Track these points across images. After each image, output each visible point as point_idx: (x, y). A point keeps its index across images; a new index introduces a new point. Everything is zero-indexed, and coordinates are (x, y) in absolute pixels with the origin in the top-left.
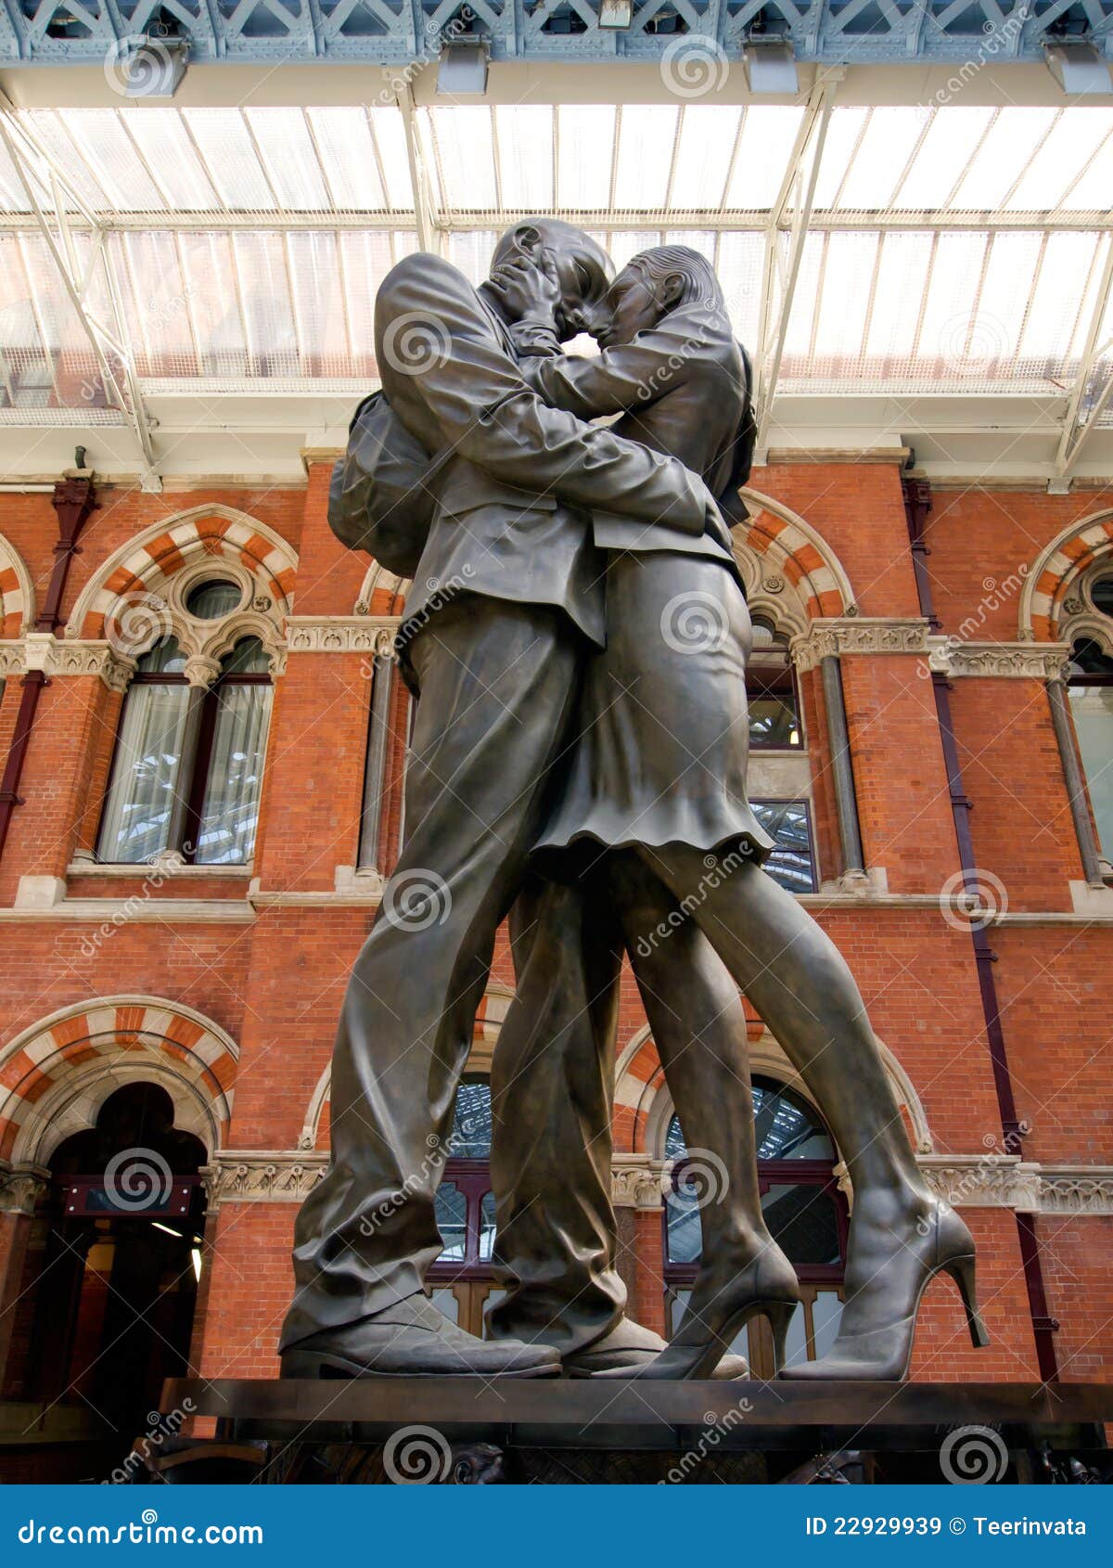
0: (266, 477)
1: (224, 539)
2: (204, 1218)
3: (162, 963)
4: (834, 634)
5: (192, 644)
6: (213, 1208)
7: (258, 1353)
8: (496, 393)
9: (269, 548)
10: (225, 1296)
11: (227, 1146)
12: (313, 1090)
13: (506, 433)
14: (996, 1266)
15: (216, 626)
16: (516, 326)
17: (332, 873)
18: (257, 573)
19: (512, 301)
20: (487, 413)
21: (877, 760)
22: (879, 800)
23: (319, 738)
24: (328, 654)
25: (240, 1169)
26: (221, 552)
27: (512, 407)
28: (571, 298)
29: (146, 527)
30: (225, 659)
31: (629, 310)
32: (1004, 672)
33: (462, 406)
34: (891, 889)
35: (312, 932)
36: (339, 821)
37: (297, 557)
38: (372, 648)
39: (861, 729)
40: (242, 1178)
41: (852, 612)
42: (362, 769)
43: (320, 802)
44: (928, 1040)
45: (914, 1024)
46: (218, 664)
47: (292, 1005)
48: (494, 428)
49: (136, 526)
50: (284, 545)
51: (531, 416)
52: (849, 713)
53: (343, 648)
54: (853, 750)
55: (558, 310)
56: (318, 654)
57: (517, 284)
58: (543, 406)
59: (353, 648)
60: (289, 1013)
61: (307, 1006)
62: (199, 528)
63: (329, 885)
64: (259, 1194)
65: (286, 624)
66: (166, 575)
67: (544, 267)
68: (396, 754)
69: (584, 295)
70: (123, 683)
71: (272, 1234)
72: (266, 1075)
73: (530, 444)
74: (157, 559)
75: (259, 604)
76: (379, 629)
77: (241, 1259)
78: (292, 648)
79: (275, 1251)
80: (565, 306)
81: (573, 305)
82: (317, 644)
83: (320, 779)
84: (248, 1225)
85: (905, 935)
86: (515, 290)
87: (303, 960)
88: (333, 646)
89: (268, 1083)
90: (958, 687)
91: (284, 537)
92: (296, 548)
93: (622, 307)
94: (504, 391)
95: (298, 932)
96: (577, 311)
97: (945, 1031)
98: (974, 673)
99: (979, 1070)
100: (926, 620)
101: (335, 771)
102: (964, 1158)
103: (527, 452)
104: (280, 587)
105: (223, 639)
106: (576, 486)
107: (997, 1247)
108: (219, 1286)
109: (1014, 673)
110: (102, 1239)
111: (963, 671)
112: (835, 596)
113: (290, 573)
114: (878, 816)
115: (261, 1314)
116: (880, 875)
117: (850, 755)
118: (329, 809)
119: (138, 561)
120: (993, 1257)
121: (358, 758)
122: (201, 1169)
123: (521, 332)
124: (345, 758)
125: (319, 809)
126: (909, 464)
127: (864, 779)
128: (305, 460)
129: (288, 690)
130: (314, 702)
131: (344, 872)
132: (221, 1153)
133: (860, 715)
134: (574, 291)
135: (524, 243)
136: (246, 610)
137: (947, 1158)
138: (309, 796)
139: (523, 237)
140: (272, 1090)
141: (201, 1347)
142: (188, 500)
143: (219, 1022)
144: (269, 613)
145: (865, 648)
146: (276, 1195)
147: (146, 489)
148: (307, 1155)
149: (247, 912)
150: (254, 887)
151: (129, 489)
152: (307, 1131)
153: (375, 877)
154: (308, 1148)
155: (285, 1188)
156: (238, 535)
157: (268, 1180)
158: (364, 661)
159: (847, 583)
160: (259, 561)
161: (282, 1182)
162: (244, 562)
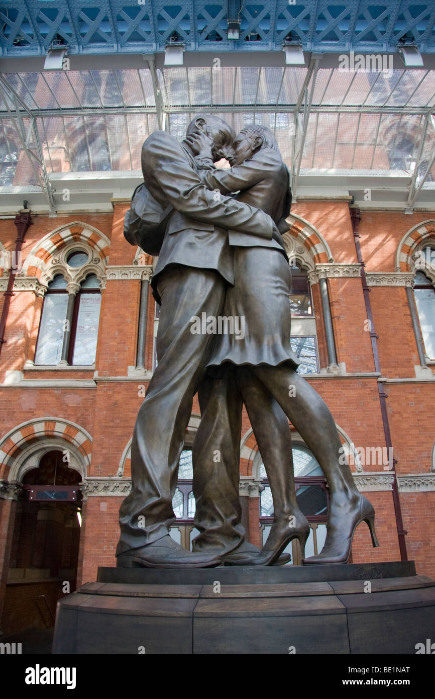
0: (97, 210)
1: (81, 235)
2: (82, 502)
4: (325, 270)
5: (69, 277)
6: (85, 498)
7: (105, 551)
8: (190, 186)
9: (99, 238)
10: (92, 531)
11: (89, 475)
12: (122, 454)
13: (194, 201)
14: (384, 512)
15: (78, 270)
16: (197, 157)
17: (126, 369)
18: (94, 248)
19: (195, 147)
20: (186, 193)
21: (341, 320)
22: (343, 335)
23: (120, 315)
24: (123, 280)
25: (95, 484)
26: (80, 240)
27: (196, 191)
28: (219, 145)
29: (51, 231)
30: (82, 283)
31: (241, 150)
32: (390, 284)
33: (177, 191)
34: (348, 371)
35: (119, 393)
36: (129, 348)
37: (110, 242)
38: (140, 278)
39: (336, 307)
40: (96, 487)
41: (331, 261)
42: (137, 327)
43: (121, 340)
44: (361, 429)
45: (356, 423)
46: (80, 285)
47: (112, 421)
48: (189, 199)
49: (47, 231)
50: (105, 237)
51: (203, 194)
52: (331, 301)
53: (129, 278)
54: (333, 316)
55: (213, 150)
56: (119, 280)
57: (197, 141)
58: (208, 190)
59: (132, 278)
60: (111, 424)
61: (118, 421)
62: (71, 231)
63: (126, 374)
64: (102, 494)
65: (107, 269)
66: (59, 250)
67: (208, 134)
68: (150, 320)
69: (223, 144)
70: (43, 294)
72: (103, 448)
73: (203, 205)
74: (55, 244)
75: (95, 261)
76: (143, 270)
77: (97, 517)
78: (108, 278)
79: (110, 514)
80: (216, 149)
81: (219, 148)
82: (118, 277)
83: (121, 331)
84: (99, 505)
85: (352, 389)
86: (196, 143)
87: (116, 403)
88: (125, 277)
89: (104, 451)
90: (372, 290)
91: (104, 233)
92: (110, 238)
93: (238, 149)
94: (193, 184)
95: (114, 392)
96: (220, 150)
97: (368, 426)
98: (378, 284)
99: (380, 440)
100: (360, 264)
101: (127, 327)
102: (374, 473)
103: (202, 208)
104: (103, 254)
105: (81, 275)
106: (222, 221)
107: (385, 505)
108: (89, 527)
109: (394, 284)
111: (374, 283)
112: (325, 255)
113: (107, 248)
114: (343, 343)
115: (105, 538)
116: (343, 365)
117: (332, 318)
118: (124, 343)
119: (47, 245)
120: (383, 509)
121: (135, 323)
122: (80, 484)
123: (199, 159)
124: (130, 322)
125: (120, 343)
126: (352, 202)
127: (337, 328)
128: (113, 203)
129: (107, 296)
130: (118, 300)
131: (131, 368)
132: (87, 477)
133: (334, 302)
134: (219, 142)
135: (199, 124)
136: (90, 263)
137: (367, 473)
138: (116, 338)
139: (199, 122)
140: (106, 453)
141: (83, 549)
142: (67, 220)
143: (85, 427)
144: (99, 264)
145: (336, 275)
146: (109, 494)
147: (51, 216)
148: (120, 478)
149: (93, 384)
150: (96, 375)
151: (44, 216)
152: (120, 469)
153: (143, 370)
154: (121, 476)
155: (113, 491)
156: (87, 233)
157: (106, 488)
158: (137, 283)
159: (329, 250)
160: (95, 244)
161: (111, 489)
162: (89, 244)
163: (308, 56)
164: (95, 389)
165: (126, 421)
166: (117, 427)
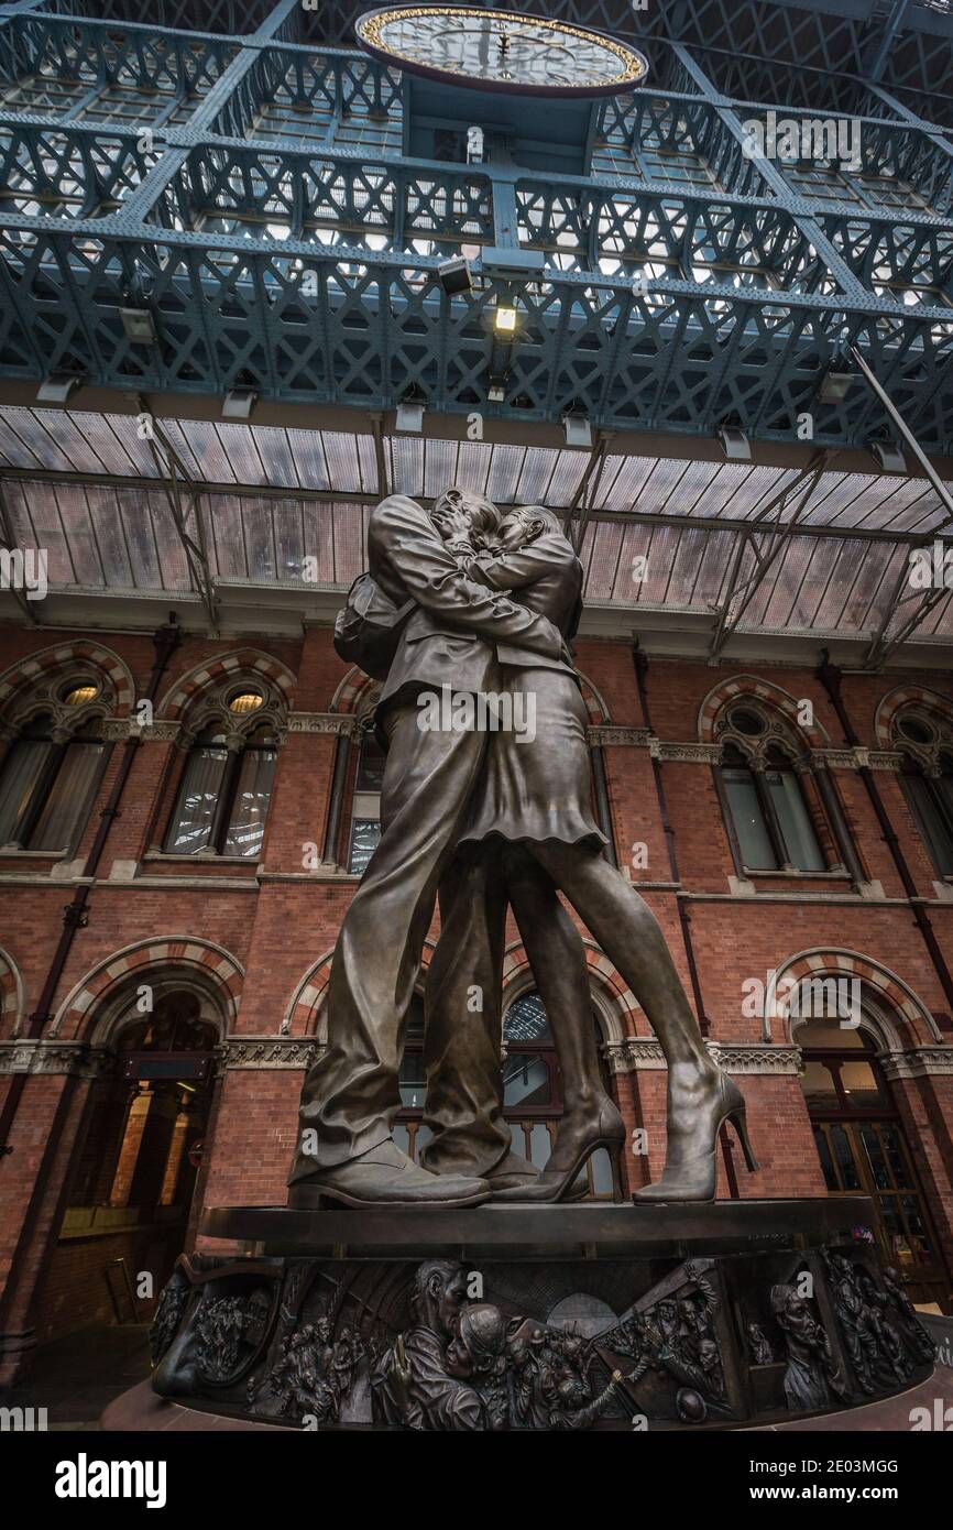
0: (280, 633)
1: (253, 667)
2: (215, 1080)
3: (200, 915)
4: (598, 733)
6: (222, 1073)
8: (442, 572)
9: (280, 672)
11: (232, 1032)
12: (290, 997)
13: (449, 594)
15: (245, 716)
17: (308, 862)
18: (271, 686)
20: (437, 582)
21: (622, 804)
22: (625, 827)
24: (311, 733)
25: (241, 1047)
26: (251, 674)
27: (451, 580)
28: (479, 530)
29: (208, 658)
32: (689, 759)
33: (423, 578)
35: (295, 898)
37: (296, 679)
38: (337, 732)
39: (614, 787)
40: (242, 1053)
41: (608, 722)
43: (303, 820)
46: (246, 738)
47: (280, 943)
48: (440, 591)
49: (202, 658)
50: (289, 672)
51: (463, 586)
52: (607, 778)
53: (321, 731)
54: (610, 799)
56: (306, 733)
57: (448, 519)
58: (469, 581)
59: (326, 731)
60: (278, 947)
61: (289, 943)
62: (239, 659)
64: (251, 1064)
65: (288, 716)
66: (218, 686)
67: (464, 512)
69: (485, 529)
70: (188, 747)
71: (260, 1090)
72: (261, 986)
73: (461, 601)
74: (213, 677)
75: (272, 705)
76: (342, 721)
77: (238, 1108)
78: (290, 730)
79: (262, 1101)
82: (306, 727)
83: (304, 806)
84: (244, 1084)
86: (448, 522)
87: (288, 914)
88: (315, 730)
89: (262, 992)
90: (666, 766)
91: (289, 667)
92: (296, 673)
94: (447, 571)
95: (286, 897)
96: (480, 537)
98: (672, 759)
100: (647, 729)
101: (313, 801)
103: (459, 605)
104: (285, 695)
105: (248, 724)
106: (489, 627)
108: (222, 1126)
109: (694, 759)
110: (143, 1093)
111: (666, 757)
112: (600, 714)
114: (624, 837)
118: (309, 823)
119: (201, 677)
122: (215, 1047)
124: (319, 794)
125: (302, 824)
126: (637, 645)
127: (616, 815)
128: (303, 625)
129: (288, 753)
130: (303, 761)
131: (315, 862)
132: (229, 1037)
133: (613, 779)
134: (480, 526)
135: (452, 498)
136: (264, 707)
138: (297, 816)
139: (451, 496)
140: (264, 995)
142: (232, 645)
143: (234, 954)
144: (278, 710)
145: (615, 743)
146: (264, 1064)
147: (210, 637)
148: (285, 1038)
149: (253, 884)
150: (260, 870)
151: (200, 637)
152: (285, 1022)
153: (334, 866)
154: (286, 1033)
155: (270, 1060)
156: (263, 665)
157: (259, 1055)
158: (333, 739)
159: (604, 706)
160: (274, 681)
161: (268, 1056)
162: (264, 681)
163: (597, 433)
164: (257, 891)
165: (302, 943)
166: (287, 952)
